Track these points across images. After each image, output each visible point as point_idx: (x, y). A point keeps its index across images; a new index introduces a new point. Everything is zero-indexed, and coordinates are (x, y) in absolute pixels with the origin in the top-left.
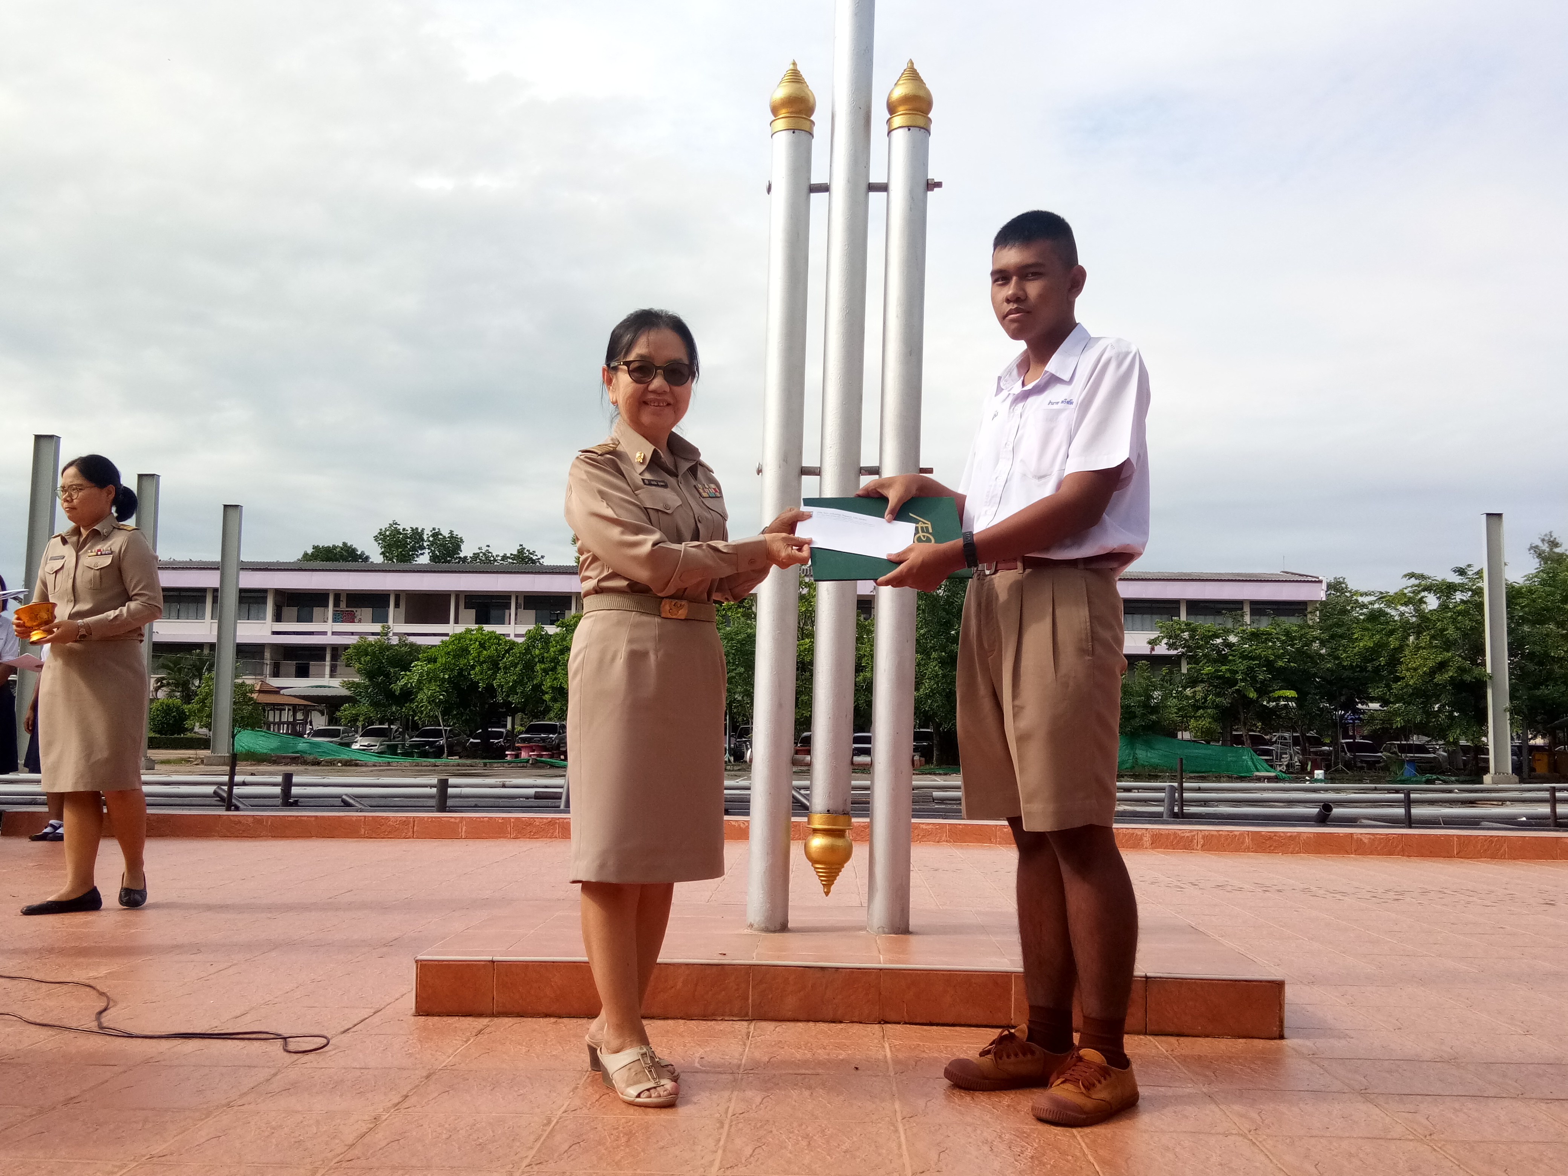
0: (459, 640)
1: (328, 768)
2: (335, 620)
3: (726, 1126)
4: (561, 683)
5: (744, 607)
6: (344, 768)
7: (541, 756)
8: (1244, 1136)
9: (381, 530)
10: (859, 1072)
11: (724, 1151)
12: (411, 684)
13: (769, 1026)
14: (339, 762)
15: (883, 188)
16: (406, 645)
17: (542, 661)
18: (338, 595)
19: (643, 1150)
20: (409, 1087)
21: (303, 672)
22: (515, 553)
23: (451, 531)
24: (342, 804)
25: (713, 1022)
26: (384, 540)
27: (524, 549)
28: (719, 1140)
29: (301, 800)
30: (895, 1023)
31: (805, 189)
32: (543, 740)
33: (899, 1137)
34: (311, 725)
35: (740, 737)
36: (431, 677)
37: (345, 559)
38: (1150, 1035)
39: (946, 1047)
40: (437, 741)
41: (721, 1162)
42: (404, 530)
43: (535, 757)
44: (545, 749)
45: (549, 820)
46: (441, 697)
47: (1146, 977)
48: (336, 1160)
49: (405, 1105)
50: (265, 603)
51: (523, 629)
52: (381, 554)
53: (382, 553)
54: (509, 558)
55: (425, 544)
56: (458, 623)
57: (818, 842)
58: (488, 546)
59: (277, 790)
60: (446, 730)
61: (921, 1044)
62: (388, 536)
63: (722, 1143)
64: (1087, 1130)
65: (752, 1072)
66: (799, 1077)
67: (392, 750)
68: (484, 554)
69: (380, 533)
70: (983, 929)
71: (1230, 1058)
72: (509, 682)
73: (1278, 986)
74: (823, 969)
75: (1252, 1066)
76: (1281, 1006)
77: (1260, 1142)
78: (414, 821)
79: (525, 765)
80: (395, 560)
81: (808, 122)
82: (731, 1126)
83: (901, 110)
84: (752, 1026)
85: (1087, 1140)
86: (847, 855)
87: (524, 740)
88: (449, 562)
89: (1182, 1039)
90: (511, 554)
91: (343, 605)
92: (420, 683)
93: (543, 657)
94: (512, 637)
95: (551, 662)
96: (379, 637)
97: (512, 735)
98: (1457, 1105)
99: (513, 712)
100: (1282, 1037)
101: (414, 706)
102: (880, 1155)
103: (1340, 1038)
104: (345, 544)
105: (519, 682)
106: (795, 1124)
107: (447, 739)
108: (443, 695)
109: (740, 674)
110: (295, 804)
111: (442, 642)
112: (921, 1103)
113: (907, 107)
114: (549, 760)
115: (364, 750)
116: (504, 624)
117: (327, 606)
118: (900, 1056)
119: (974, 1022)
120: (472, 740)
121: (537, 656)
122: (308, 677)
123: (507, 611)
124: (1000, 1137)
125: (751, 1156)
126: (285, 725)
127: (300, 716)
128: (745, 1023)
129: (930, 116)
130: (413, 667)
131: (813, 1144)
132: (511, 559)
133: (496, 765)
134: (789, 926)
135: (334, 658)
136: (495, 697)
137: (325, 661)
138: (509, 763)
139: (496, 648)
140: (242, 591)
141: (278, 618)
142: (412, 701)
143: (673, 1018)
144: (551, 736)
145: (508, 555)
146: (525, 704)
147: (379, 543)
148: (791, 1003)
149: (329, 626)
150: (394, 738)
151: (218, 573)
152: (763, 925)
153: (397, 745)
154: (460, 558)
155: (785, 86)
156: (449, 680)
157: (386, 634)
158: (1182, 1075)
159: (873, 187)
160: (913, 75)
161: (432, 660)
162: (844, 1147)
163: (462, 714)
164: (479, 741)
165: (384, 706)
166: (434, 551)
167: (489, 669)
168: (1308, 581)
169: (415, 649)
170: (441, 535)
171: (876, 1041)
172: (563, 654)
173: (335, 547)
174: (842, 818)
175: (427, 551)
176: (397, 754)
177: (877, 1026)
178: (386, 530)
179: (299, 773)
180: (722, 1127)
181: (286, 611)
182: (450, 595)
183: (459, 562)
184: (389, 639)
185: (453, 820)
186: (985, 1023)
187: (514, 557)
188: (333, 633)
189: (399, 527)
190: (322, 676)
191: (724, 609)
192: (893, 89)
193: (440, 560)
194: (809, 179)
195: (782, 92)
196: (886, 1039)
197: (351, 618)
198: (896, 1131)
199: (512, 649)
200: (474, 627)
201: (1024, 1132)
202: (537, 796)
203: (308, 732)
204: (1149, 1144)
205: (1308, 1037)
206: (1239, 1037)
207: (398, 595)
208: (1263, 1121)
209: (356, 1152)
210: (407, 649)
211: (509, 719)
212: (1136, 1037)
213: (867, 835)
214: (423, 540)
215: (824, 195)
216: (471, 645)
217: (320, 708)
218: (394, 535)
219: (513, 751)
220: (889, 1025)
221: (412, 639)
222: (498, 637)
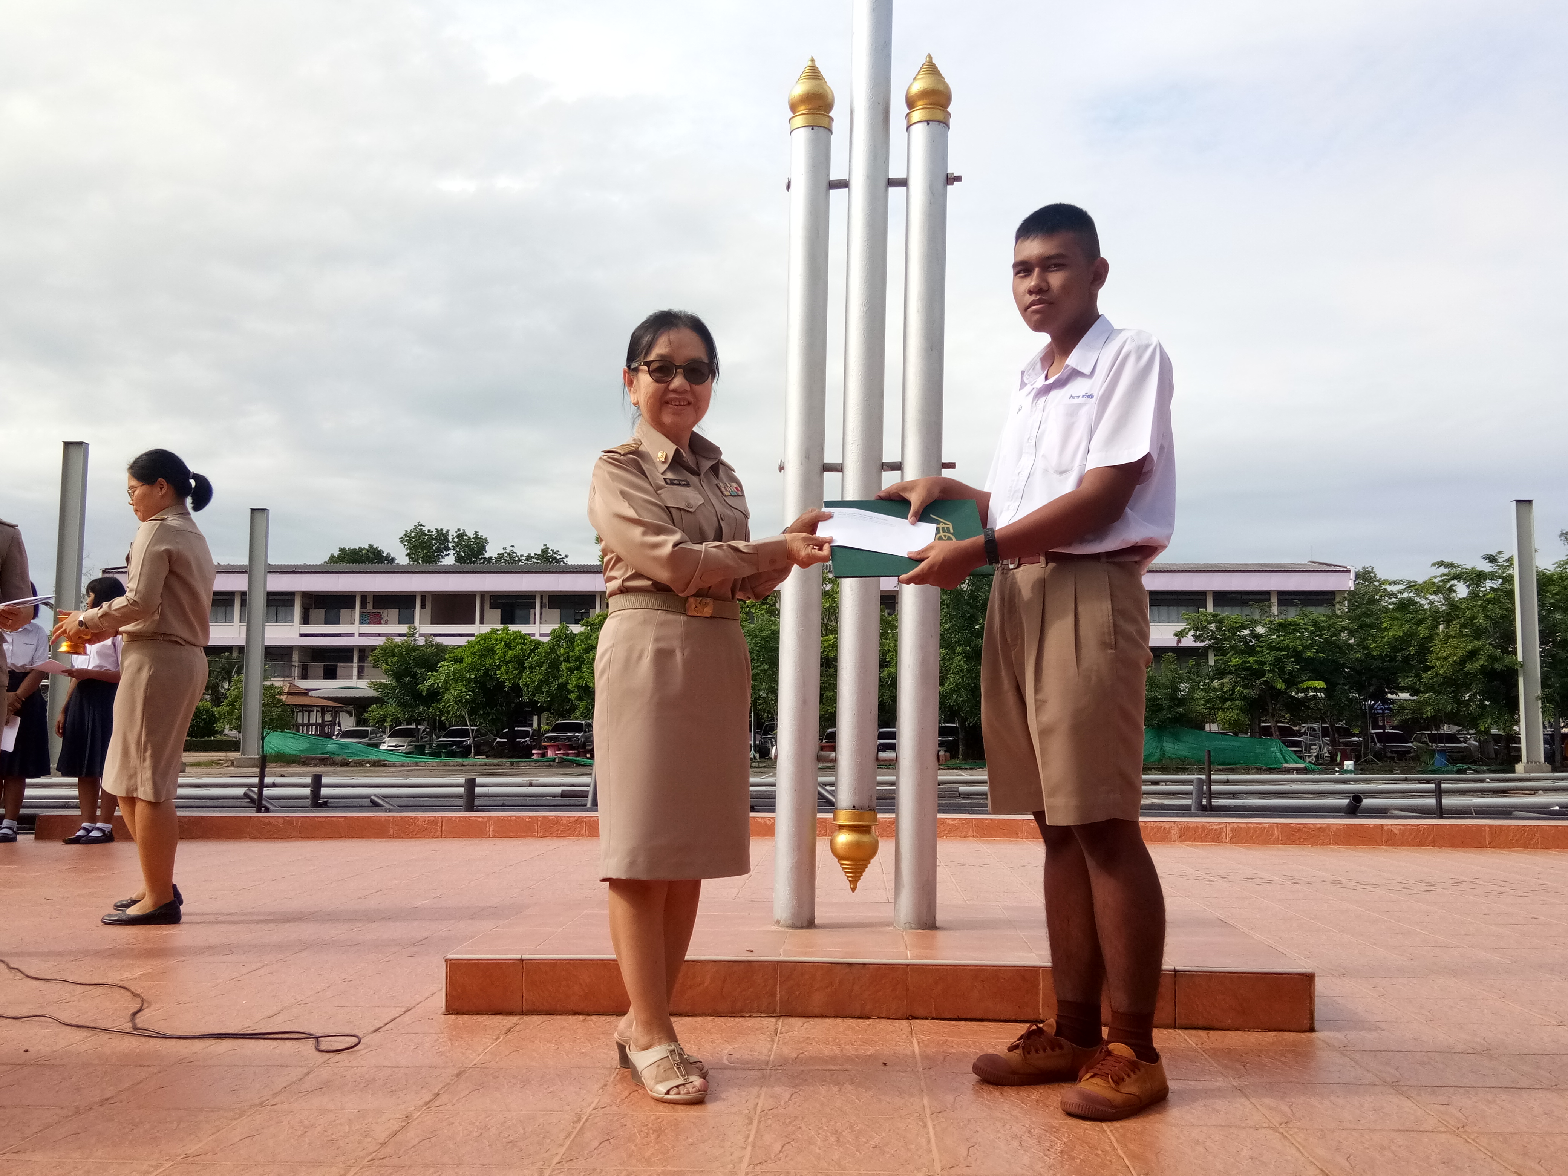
0: (485, 640)
1: (356, 768)
2: (361, 622)
3: (755, 1122)
4: (587, 681)
5: (768, 604)
6: (373, 768)
7: (568, 755)
8: (1275, 1129)
9: (406, 531)
10: (887, 1067)
11: (754, 1147)
12: (438, 685)
13: (797, 1022)
14: (367, 763)
15: (903, 183)
16: (432, 645)
17: (567, 660)
18: (364, 596)
19: (673, 1148)
20: (441, 1086)
21: (330, 674)
22: (539, 552)
23: (476, 532)
24: (371, 805)
25: (741, 1019)
26: (409, 541)
27: (548, 548)
28: (748, 1136)
29: (330, 800)
30: (923, 1019)
31: (825, 185)
32: (570, 739)
33: (928, 1133)
34: (339, 726)
35: (765, 733)
36: (458, 677)
37: (371, 561)
38: (1180, 1028)
39: (974, 1043)
40: (464, 741)
41: (751, 1158)
42: (429, 531)
43: (561, 756)
44: (571, 747)
45: (576, 818)
46: (468, 697)
47: (1175, 971)
48: (369, 1158)
49: (437, 1103)
50: (292, 605)
51: (548, 629)
52: (406, 555)
53: (408, 555)
54: (533, 557)
55: (450, 545)
56: (483, 623)
57: (844, 838)
58: (513, 546)
59: (307, 791)
60: (473, 730)
61: (949, 1039)
62: (413, 538)
63: (751, 1139)
64: (1117, 1124)
65: (780, 1068)
66: (827, 1073)
67: (420, 750)
68: (509, 554)
69: (405, 535)
70: (1010, 924)
71: (1261, 1051)
72: (535, 681)
73: (1309, 979)
74: (850, 965)
75: (1283, 1059)
76: (1311, 999)
77: (1291, 1135)
78: (442, 822)
79: (550, 764)
80: (420, 562)
81: (827, 119)
82: (760, 1122)
83: (920, 104)
84: (780, 1022)
85: (1117, 1135)
86: (873, 851)
87: (550, 739)
88: (474, 562)
89: (1212, 1032)
90: (535, 554)
91: (370, 607)
92: (447, 683)
93: (568, 657)
94: (537, 637)
95: (576, 661)
96: (405, 638)
97: (537, 735)
98: (1490, 1097)
99: (539, 711)
100: (1312, 1030)
101: (441, 706)
102: (909, 1150)
103: (1370, 1030)
104: (371, 546)
105: (543, 682)
106: (824, 1120)
107: (474, 738)
108: (469, 695)
109: (765, 671)
110: (325, 805)
111: (468, 642)
112: (950, 1098)
113: (926, 101)
114: (575, 758)
115: (392, 750)
116: (529, 623)
117: (353, 608)
118: (930, 1051)
119: (1002, 1017)
120: (498, 740)
121: (562, 655)
122: (335, 678)
123: (532, 611)
124: (1029, 1132)
125: (780, 1152)
126: (314, 727)
127: (328, 717)
128: (773, 1020)
129: (949, 110)
130: (440, 667)
131: (841, 1139)
132: (536, 558)
133: (522, 764)
134: (817, 921)
135: (362, 659)
136: (521, 696)
137: (352, 662)
138: (536, 761)
139: (522, 648)
140: (270, 594)
141: (305, 620)
142: (439, 701)
143: (701, 1015)
144: (577, 734)
145: (533, 555)
146: (551, 703)
147: (405, 545)
148: (818, 999)
149: (356, 628)
150: (422, 738)
151: (246, 576)
152: (790, 922)
153: (424, 746)
154: (485, 558)
155: (803, 83)
156: (476, 680)
157: (413, 635)
158: (1212, 1069)
159: (893, 183)
160: (932, 69)
161: (458, 660)
162: (873, 1143)
163: (489, 714)
164: (506, 740)
165: (411, 706)
166: (460, 552)
167: (515, 669)
168: (1336, 571)
169: (442, 650)
170: (466, 535)
171: (904, 1036)
172: (588, 653)
173: (361, 549)
174: (867, 815)
175: (452, 552)
176: (424, 754)
177: (904, 1022)
178: (411, 532)
179: (328, 774)
180: (751, 1123)
181: (314, 613)
182: (475, 595)
183: (484, 563)
184: (415, 640)
185: (480, 819)
186: (1013, 1018)
187: (538, 557)
188: (361, 635)
189: (424, 529)
190: (350, 677)
191: (748, 606)
192: (911, 84)
193: (465, 561)
194: (828, 175)
195: (800, 89)
196: (914, 1035)
197: (378, 621)
198: (925, 1126)
199: (537, 648)
200: (500, 627)
201: (1054, 1127)
202: (564, 795)
203: (336, 733)
204: (1178, 1138)
205: (1339, 1030)
206: (1270, 1031)
207: (424, 596)
208: (1294, 1114)
209: (389, 1150)
210: (433, 650)
211: (535, 718)
212: (1165, 1031)
213: (893, 830)
214: (448, 541)
215: (844, 191)
216: (497, 645)
217: (348, 709)
218: (420, 537)
219: (539, 750)
220: (917, 1021)
221: (438, 640)
222: (523, 637)
